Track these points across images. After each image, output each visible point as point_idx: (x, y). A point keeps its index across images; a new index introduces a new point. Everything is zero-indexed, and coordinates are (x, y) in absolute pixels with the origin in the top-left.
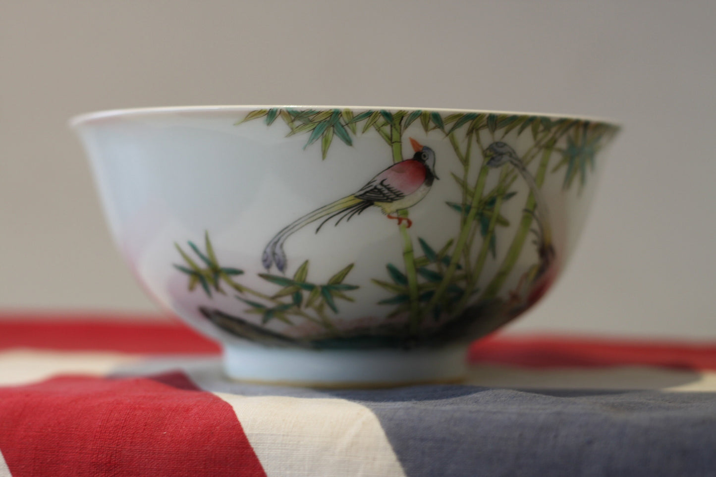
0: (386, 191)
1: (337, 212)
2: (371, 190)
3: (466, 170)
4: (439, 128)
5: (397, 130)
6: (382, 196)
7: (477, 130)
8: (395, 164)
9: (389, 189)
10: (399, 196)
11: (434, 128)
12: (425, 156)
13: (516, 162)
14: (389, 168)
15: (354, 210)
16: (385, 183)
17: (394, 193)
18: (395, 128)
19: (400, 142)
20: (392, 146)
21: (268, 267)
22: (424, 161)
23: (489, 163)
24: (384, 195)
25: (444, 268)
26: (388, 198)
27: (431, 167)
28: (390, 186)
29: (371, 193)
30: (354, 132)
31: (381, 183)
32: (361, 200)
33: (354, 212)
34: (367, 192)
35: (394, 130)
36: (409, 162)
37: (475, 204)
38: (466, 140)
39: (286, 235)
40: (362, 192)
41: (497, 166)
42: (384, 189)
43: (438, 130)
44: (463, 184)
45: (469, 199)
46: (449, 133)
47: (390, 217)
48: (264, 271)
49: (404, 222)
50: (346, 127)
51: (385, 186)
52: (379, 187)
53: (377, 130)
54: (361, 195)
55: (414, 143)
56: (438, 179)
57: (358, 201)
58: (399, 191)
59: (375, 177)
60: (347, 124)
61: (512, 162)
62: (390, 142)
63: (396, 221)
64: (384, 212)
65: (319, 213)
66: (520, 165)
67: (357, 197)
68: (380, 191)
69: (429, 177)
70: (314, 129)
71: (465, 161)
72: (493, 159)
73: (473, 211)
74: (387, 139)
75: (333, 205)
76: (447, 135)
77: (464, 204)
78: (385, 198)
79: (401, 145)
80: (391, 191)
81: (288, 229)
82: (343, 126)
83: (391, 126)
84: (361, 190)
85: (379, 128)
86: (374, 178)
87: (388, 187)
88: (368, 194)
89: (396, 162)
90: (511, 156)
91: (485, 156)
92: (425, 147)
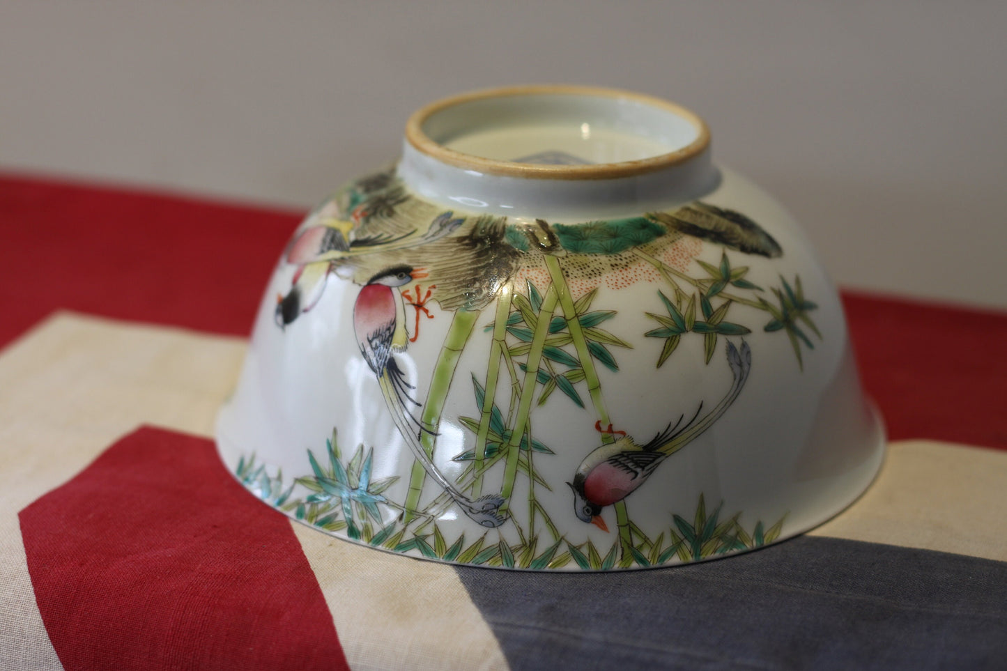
0: (630, 465)
1: (683, 432)
2: (648, 464)
3: (532, 494)
4: (575, 547)
5: (625, 541)
6: (635, 459)
7: (524, 545)
8: (623, 499)
9: (628, 468)
10: (615, 460)
11: (580, 547)
12: (588, 510)
13: (462, 500)
14: (629, 494)
15: (665, 438)
16: (632, 475)
17: (620, 463)
18: (628, 544)
19: (619, 526)
20: (628, 520)
21: (744, 345)
22: (587, 505)
23: (503, 501)
24: (633, 461)
25: (543, 366)
26: (627, 456)
27: (579, 498)
28: (626, 471)
29: (647, 461)
30: (673, 533)
31: (636, 474)
32: (657, 451)
33: (665, 436)
34: (652, 462)
35: (629, 541)
36: (607, 503)
37: (515, 451)
38: (536, 532)
39: (732, 393)
40: (657, 461)
41: (488, 497)
42: (632, 467)
43: (575, 543)
44: (534, 476)
45: (523, 458)
46: (560, 540)
47: (623, 433)
48: (748, 339)
49: (605, 428)
50: (682, 537)
51: (632, 471)
52: (639, 470)
53: (648, 539)
54: (659, 457)
55: (602, 526)
56: (568, 483)
57: (661, 450)
58: (615, 466)
59: (644, 481)
60: (682, 541)
61: (468, 500)
62: (632, 525)
63: (615, 428)
64: (631, 439)
65: (702, 427)
66: (453, 496)
67: (663, 454)
68: (637, 464)
69: (580, 485)
70: (715, 528)
71: (535, 505)
72: (497, 507)
73: (516, 441)
74: (635, 529)
75: (688, 441)
76: (563, 538)
77: (530, 451)
78: (630, 457)
79: (618, 523)
80: (624, 465)
81: (730, 401)
82: (686, 538)
83: (632, 545)
84: (659, 463)
85: (646, 541)
86: (646, 479)
87: (628, 471)
88: (651, 459)
89: (622, 502)
90: (471, 509)
91: (507, 511)
92: (589, 523)
